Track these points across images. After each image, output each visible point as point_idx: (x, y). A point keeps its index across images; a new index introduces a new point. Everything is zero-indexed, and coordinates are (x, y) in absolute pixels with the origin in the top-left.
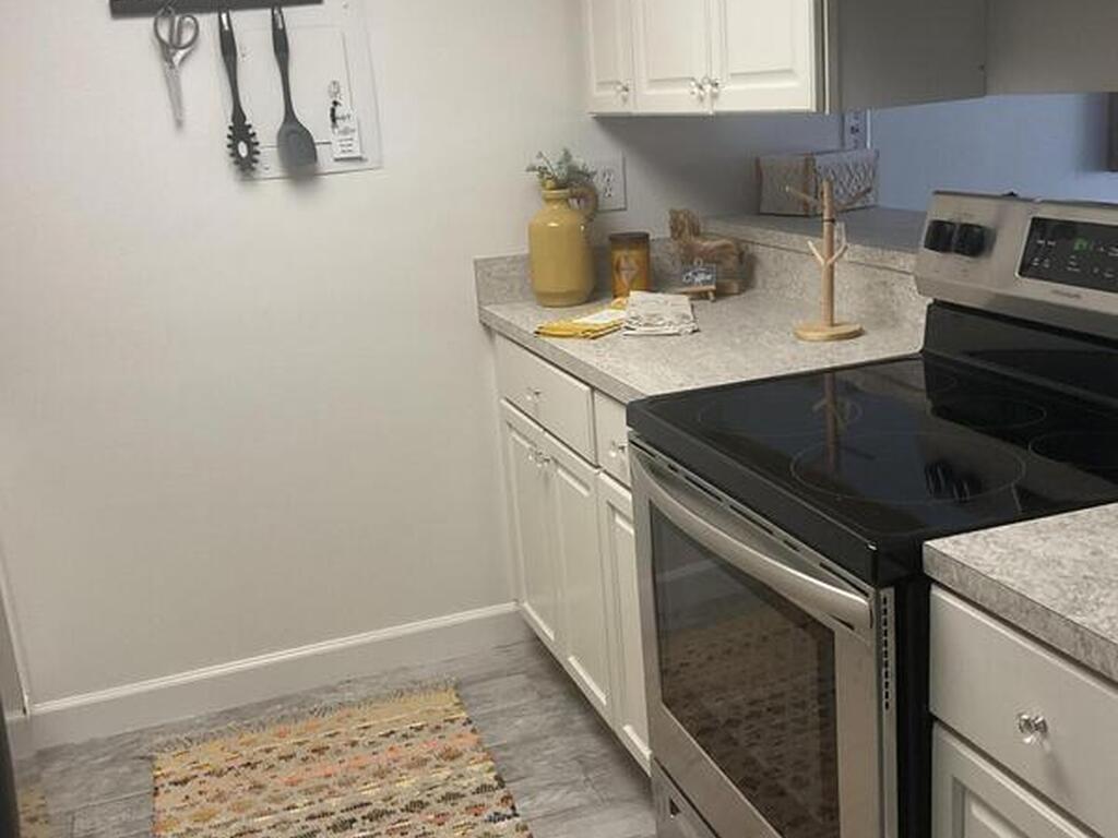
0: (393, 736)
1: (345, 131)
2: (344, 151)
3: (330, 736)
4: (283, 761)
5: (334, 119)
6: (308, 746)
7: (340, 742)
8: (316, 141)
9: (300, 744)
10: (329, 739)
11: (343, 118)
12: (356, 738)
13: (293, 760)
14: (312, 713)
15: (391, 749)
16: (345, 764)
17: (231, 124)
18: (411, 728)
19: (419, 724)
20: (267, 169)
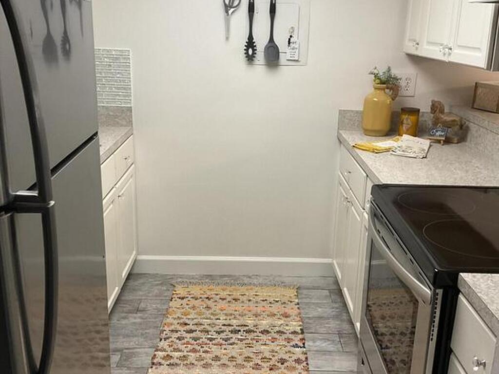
0: (266, 302)
1: (293, 49)
2: (291, 57)
3: (242, 295)
4: (220, 300)
5: (289, 43)
6: (232, 297)
7: (245, 298)
8: (280, 51)
9: (229, 295)
10: (241, 296)
11: (293, 43)
12: (251, 299)
13: (225, 301)
14: (238, 284)
15: (264, 307)
16: (244, 308)
17: (247, 41)
18: (274, 300)
19: (277, 300)
20: (259, 61)
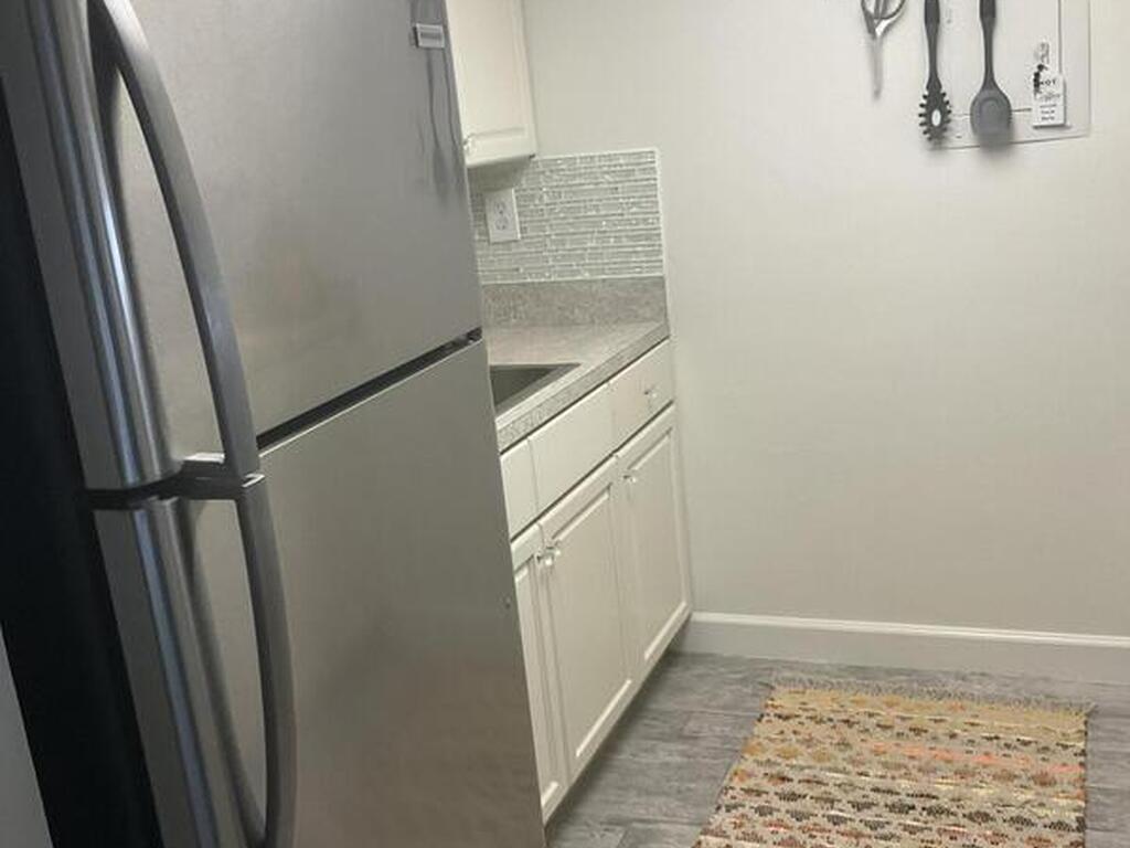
0: (995, 741)
1: (1048, 98)
2: (1044, 119)
3: (936, 721)
4: (878, 729)
5: (1037, 83)
6: (909, 724)
7: (941, 730)
8: (1013, 107)
9: (903, 719)
10: (932, 724)
11: (1048, 83)
12: (956, 731)
13: (889, 733)
14: (929, 692)
15: (987, 754)
16: (934, 752)
17: (926, 93)
18: (1018, 740)
19: (1027, 739)
20: (959, 137)
